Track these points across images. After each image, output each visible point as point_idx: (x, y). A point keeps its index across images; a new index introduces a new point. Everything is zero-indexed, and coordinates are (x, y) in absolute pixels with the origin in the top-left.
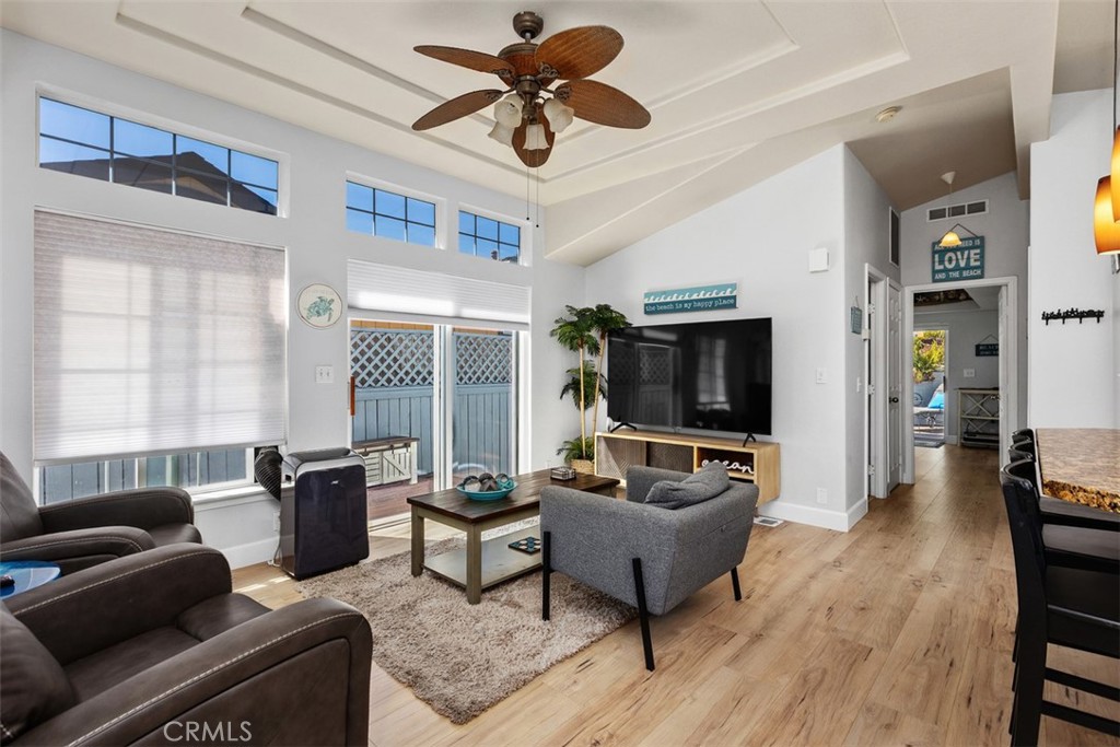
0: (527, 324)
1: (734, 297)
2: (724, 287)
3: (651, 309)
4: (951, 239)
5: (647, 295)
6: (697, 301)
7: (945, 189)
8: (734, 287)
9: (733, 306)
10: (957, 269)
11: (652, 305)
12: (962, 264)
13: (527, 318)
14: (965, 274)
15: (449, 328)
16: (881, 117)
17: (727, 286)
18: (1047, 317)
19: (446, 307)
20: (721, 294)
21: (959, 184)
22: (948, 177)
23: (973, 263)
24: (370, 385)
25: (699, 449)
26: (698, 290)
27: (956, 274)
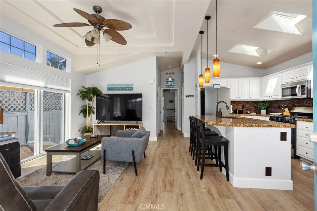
0: (69, 91)
1: (132, 88)
2: (130, 85)
3: (109, 89)
4: (170, 79)
5: (108, 85)
6: (122, 88)
7: (169, 69)
8: (132, 85)
9: (132, 90)
10: (170, 85)
11: (109, 88)
12: (171, 84)
13: (70, 89)
14: (171, 86)
15: (42, 91)
16: (164, 53)
17: (131, 85)
18: (187, 96)
19: (42, 84)
20: (129, 87)
21: (171, 68)
22: (170, 67)
23: (173, 85)
24: (22, 111)
25: (125, 126)
26: (123, 85)
27: (170, 86)
